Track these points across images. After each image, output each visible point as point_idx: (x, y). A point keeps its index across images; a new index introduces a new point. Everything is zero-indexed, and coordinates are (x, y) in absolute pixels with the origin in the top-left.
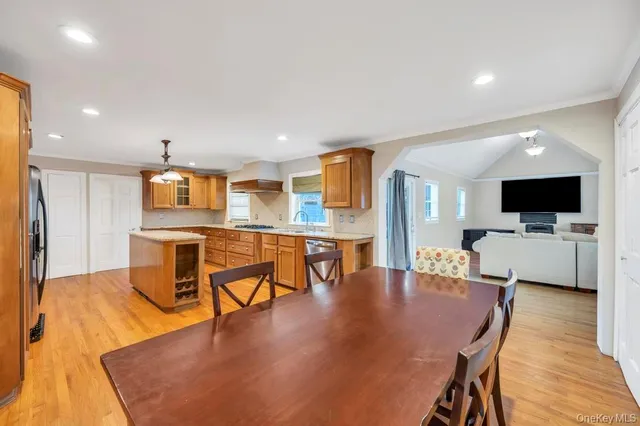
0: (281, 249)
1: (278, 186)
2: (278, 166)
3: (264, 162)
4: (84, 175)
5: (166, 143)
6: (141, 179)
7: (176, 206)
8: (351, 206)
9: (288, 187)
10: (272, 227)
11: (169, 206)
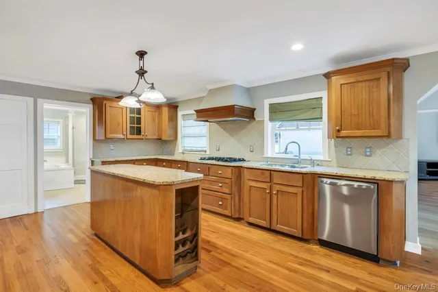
0: (277, 187)
1: (249, 113)
2: (250, 91)
3: (234, 86)
4: (31, 100)
5: (141, 54)
6: (92, 106)
7: (129, 136)
8: (389, 136)
9: (264, 114)
10: (243, 160)
11: (122, 136)
